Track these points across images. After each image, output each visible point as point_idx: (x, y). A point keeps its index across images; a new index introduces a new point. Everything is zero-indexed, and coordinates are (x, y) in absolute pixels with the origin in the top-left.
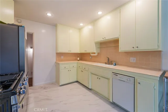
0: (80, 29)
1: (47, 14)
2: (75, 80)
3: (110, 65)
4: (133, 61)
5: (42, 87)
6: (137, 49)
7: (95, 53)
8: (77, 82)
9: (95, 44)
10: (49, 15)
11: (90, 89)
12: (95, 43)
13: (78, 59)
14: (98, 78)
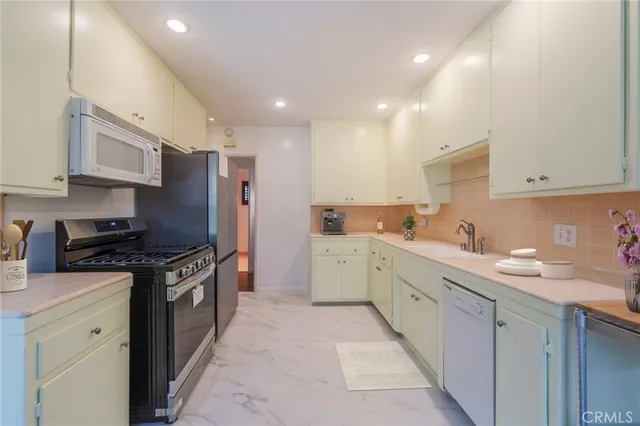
0: (387, 120)
1: (274, 104)
2: (363, 297)
3: (474, 254)
4: (564, 242)
5: (271, 298)
6: (542, 185)
7: (426, 206)
8: (369, 304)
9: (425, 172)
10: (280, 104)
11: (399, 336)
12: (425, 167)
13: (380, 226)
14: (413, 296)
